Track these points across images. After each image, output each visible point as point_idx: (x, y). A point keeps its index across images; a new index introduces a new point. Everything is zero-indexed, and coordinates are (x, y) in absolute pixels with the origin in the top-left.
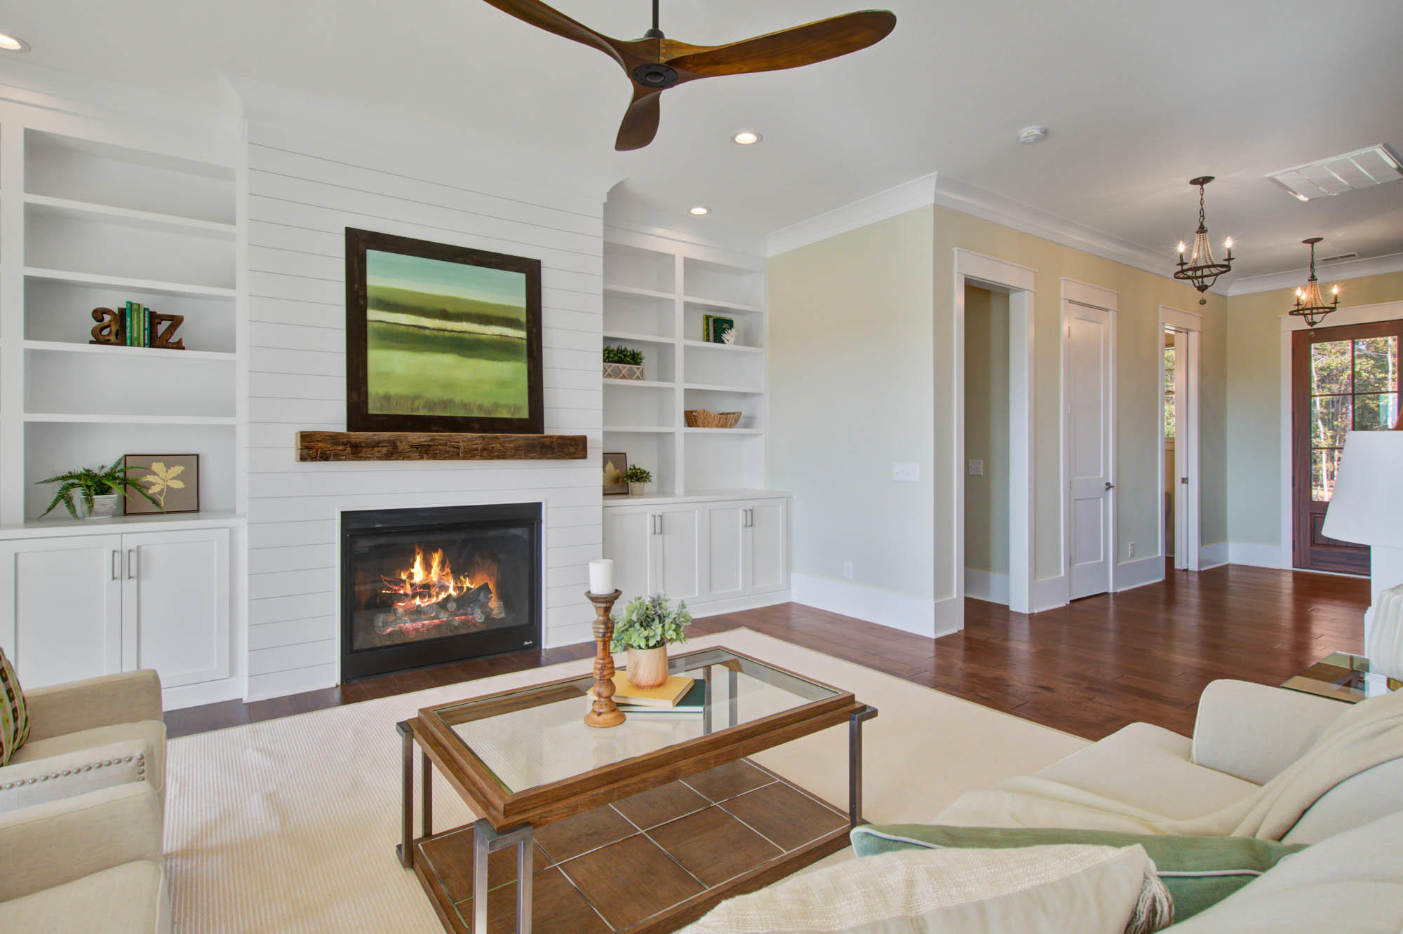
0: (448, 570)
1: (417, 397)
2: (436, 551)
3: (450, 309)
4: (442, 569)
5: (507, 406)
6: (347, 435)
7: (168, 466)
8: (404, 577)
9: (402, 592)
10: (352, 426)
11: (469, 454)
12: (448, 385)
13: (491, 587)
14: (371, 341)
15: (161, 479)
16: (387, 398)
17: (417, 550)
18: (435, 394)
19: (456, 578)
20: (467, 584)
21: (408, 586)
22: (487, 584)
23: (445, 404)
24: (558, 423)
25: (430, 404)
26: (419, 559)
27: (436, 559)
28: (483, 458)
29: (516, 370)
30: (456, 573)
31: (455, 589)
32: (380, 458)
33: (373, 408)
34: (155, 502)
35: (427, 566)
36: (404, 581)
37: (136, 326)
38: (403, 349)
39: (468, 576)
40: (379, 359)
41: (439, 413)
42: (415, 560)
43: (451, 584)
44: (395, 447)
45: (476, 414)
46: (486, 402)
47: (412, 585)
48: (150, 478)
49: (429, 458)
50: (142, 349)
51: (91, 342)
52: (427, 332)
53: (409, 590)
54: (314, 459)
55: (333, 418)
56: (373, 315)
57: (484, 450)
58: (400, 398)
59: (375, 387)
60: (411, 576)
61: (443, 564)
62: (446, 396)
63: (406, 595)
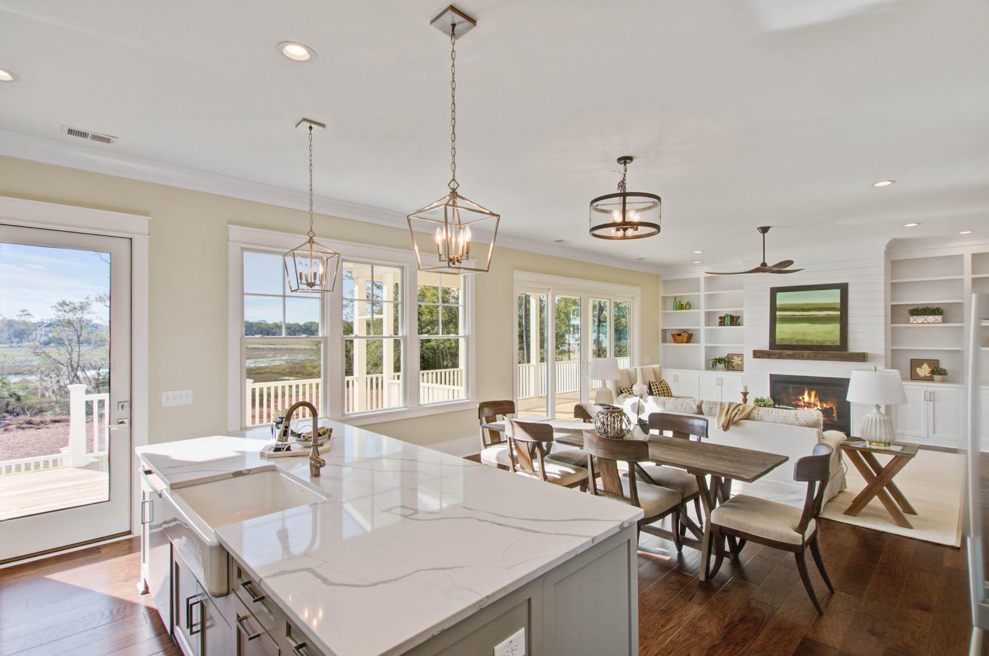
0: (817, 399)
1: (793, 339)
2: (813, 391)
3: (806, 307)
4: (815, 398)
5: (830, 341)
6: (769, 352)
7: (738, 357)
8: (801, 398)
9: (800, 404)
10: (770, 348)
11: (808, 358)
12: (804, 334)
13: (834, 408)
14: (777, 322)
15: (736, 361)
16: (782, 339)
17: (806, 389)
18: (799, 337)
19: (821, 403)
20: (825, 406)
21: (802, 402)
22: (832, 407)
23: (803, 341)
24: (854, 346)
25: (797, 341)
26: (806, 392)
27: (813, 394)
28: (813, 359)
29: (836, 328)
30: (821, 401)
31: (820, 406)
32: (776, 358)
33: (778, 343)
34: (733, 367)
35: (810, 396)
36: (801, 400)
37: (727, 321)
38: (788, 323)
39: (825, 402)
40: (779, 327)
41: (801, 344)
42: (805, 392)
43: (819, 404)
44: (781, 355)
45: (815, 344)
46: (820, 339)
47: (804, 402)
48: (733, 361)
49: (793, 359)
50: (728, 327)
51: (719, 326)
52: (797, 317)
53: (803, 404)
54: (757, 358)
55: (765, 346)
56: (778, 313)
57: (814, 357)
58: (786, 339)
59: (778, 336)
60: (803, 398)
61: (815, 396)
62: (804, 338)
63: (801, 405)
